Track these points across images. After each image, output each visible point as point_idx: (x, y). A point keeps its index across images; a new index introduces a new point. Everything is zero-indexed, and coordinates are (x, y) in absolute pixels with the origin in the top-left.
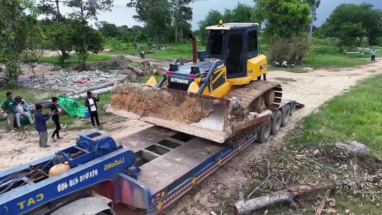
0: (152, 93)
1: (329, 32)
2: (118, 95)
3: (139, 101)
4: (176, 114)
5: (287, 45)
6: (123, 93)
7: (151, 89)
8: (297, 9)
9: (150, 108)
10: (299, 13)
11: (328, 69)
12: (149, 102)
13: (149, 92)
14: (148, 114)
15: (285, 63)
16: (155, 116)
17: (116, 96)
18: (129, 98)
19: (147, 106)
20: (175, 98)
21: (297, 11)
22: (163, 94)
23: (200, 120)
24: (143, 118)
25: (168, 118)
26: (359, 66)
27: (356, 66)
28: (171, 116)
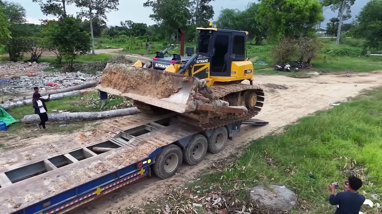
0: (135, 72)
1: (358, 31)
2: (108, 74)
3: (124, 79)
4: (152, 91)
5: (291, 46)
6: (112, 73)
7: (134, 68)
8: (304, 6)
9: (132, 85)
10: (306, 11)
11: (338, 74)
12: (132, 80)
13: (132, 71)
14: (129, 90)
15: (288, 66)
16: (134, 93)
17: (106, 75)
18: (116, 76)
19: (129, 83)
20: (153, 77)
21: (305, 8)
22: (143, 73)
23: (170, 95)
24: (124, 94)
25: (144, 94)
26: (378, 71)
27: (374, 71)
28: (147, 92)
